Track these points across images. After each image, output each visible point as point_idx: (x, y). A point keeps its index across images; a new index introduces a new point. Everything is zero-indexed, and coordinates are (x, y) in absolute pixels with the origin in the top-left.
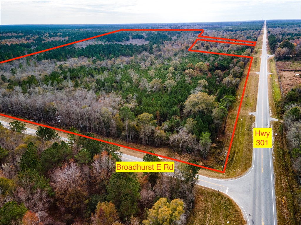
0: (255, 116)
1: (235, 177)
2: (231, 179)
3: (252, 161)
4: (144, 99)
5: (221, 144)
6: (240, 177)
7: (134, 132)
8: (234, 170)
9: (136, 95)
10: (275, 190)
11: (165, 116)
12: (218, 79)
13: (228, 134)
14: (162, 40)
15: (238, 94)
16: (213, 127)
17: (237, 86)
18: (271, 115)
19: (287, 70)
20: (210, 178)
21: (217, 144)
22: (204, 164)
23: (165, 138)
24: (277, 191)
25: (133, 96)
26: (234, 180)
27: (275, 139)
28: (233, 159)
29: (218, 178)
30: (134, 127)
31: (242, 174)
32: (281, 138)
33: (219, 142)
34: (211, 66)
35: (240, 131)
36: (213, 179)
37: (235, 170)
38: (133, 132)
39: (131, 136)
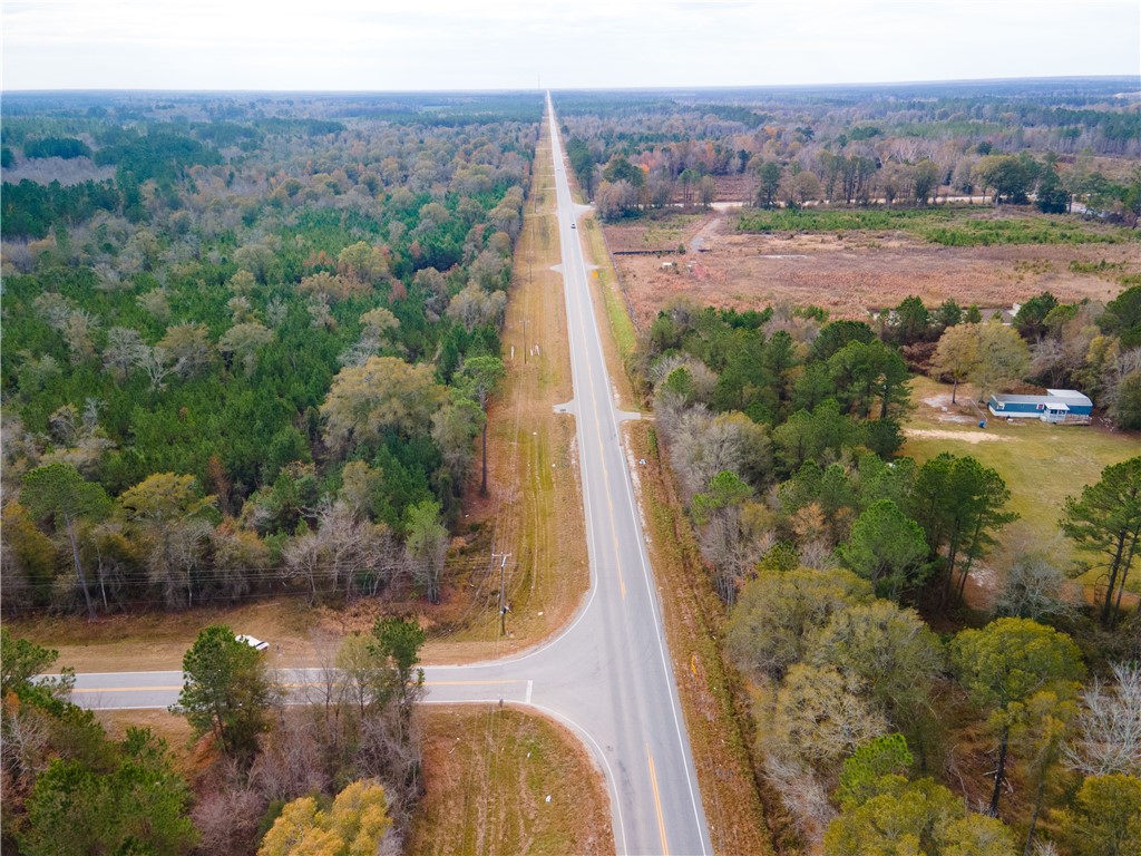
0: (572, 416)
1: (548, 635)
2: (535, 647)
3: (590, 565)
4: (140, 416)
5: (481, 533)
6: (561, 633)
7: (117, 569)
8: (541, 614)
9: (97, 406)
10: (668, 643)
11: (252, 471)
12: (430, 300)
13: (500, 492)
14: (179, 163)
15: (510, 347)
16: (444, 479)
17: (500, 318)
18: (618, 402)
19: (638, 253)
20: (465, 666)
21: (469, 537)
22: (435, 620)
23: (266, 560)
24: (671, 643)
25: (82, 410)
26: (546, 648)
27: (642, 476)
28: (529, 575)
29: (490, 659)
30: (111, 547)
31: (565, 619)
32: (657, 470)
33: (475, 528)
34: (398, 258)
35: (537, 473)
36: (474, 665)
37: (544, 611)
38: (113, 569)
39: (107, 588)
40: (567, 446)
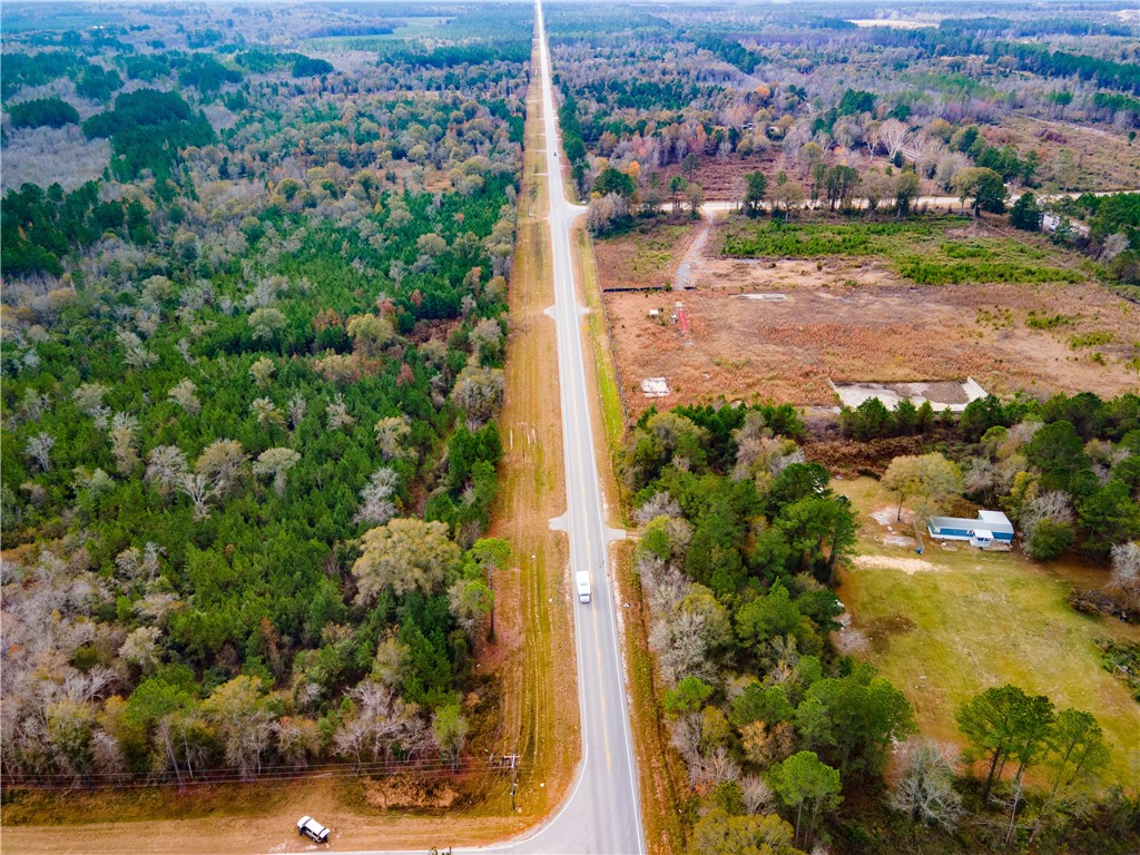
0: (566, 534)
2: (538, 826)
3: (582, 731)
5: (491, 686)
6: (559, 810)
7: (201, 752)
12: (435, 379)
13: (505, 636)
15: (508, 429)
17: (499, 398)
18: (606, 518)
19: (627, 290)
21: (481, 691)
22: (457, 791)
23: (320, 741)
24: (646, 824)
26: (548, 827)
28: (532, 737)
29: (505, 839)
33: (486, 680)
34: (401, 309)
35: (536, 609)
37: (544, 781)
38: (198, 752)
39: (193, 765)
40: (562, 574)
